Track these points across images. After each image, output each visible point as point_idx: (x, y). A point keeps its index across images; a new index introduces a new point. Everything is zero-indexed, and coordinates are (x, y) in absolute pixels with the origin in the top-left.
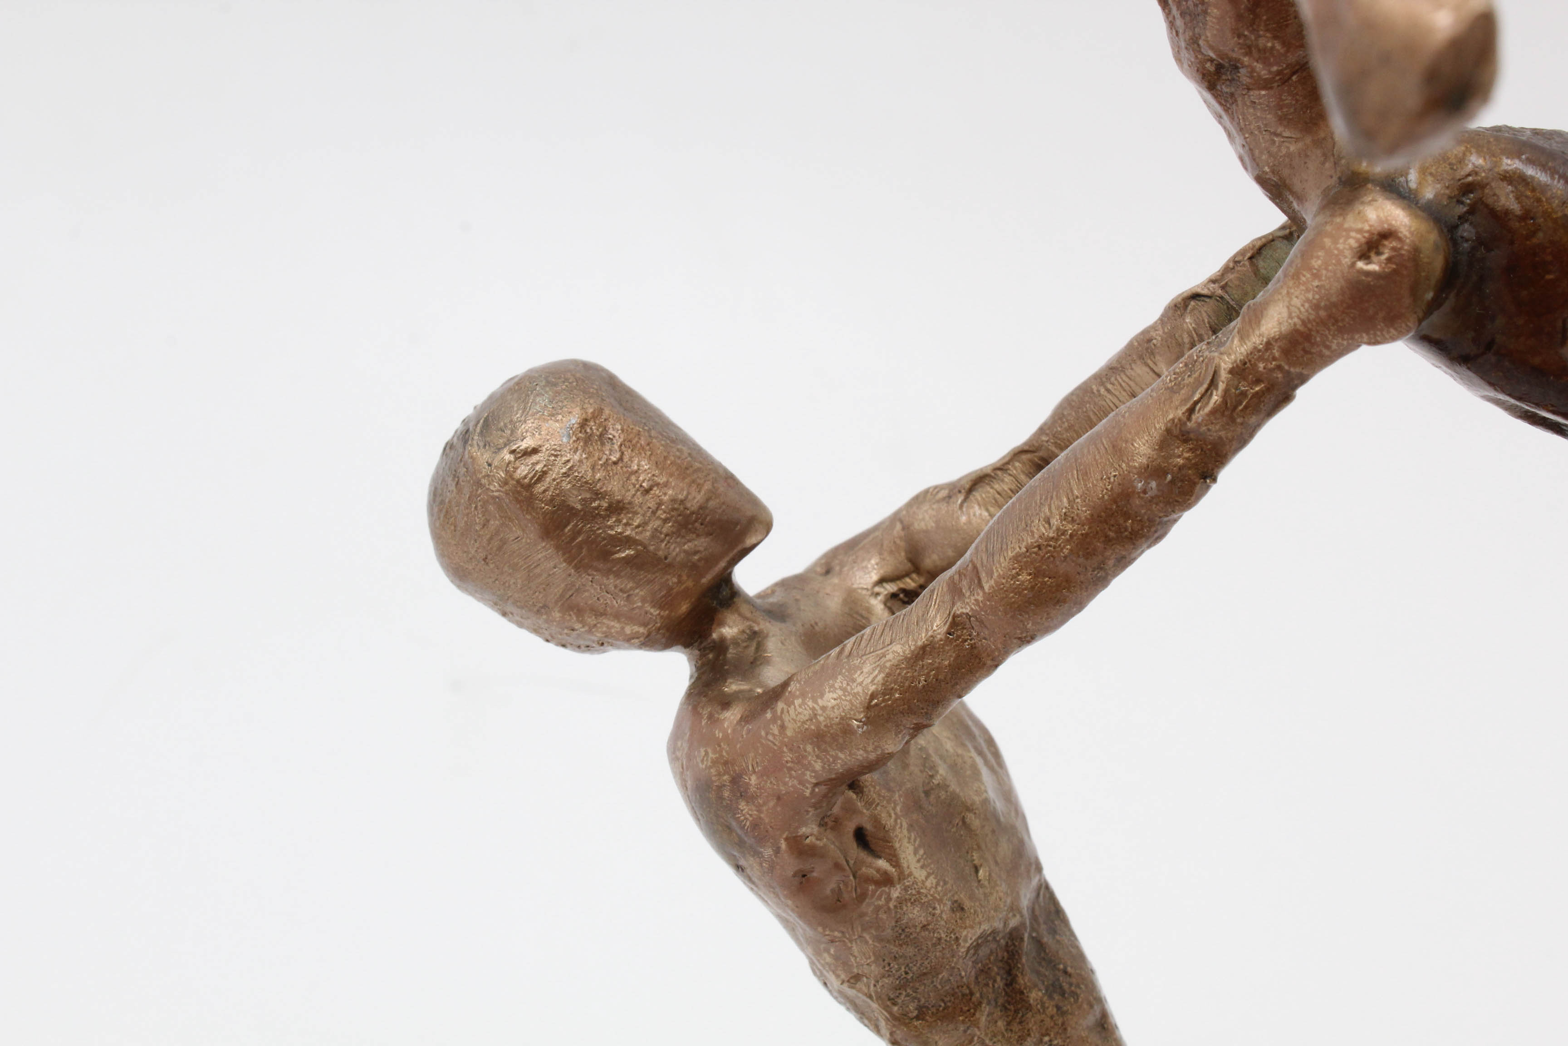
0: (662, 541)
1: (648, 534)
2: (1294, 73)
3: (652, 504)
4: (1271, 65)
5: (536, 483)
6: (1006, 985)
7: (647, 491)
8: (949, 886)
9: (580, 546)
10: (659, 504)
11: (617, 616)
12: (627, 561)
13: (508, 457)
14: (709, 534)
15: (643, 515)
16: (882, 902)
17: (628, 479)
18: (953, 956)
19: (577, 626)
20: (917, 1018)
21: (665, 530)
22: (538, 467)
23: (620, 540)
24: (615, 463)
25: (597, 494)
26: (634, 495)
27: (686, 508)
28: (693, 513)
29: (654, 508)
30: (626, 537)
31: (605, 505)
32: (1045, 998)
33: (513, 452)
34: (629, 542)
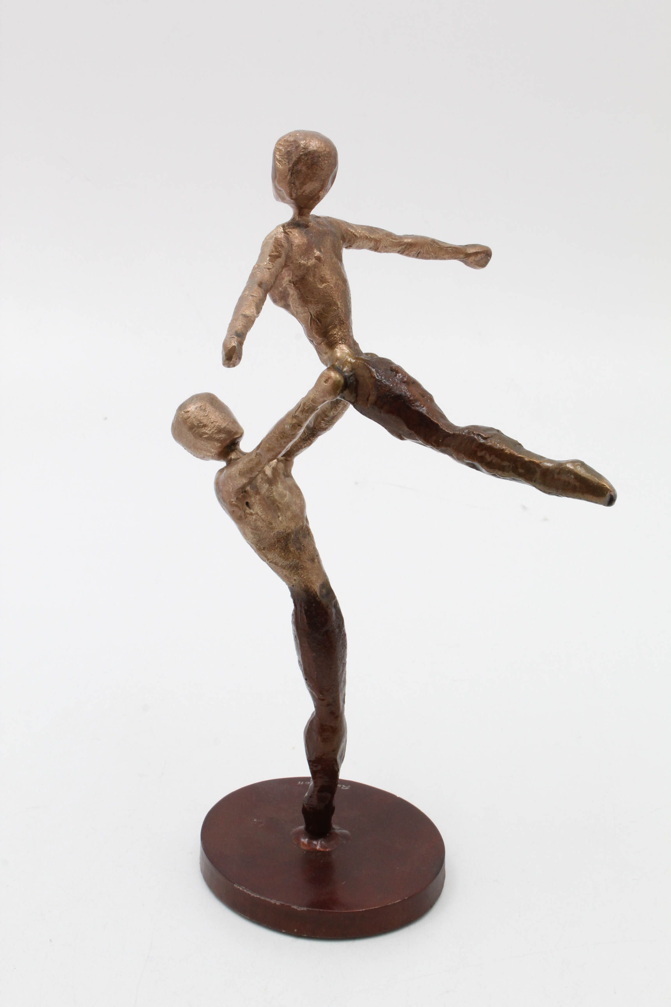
0: (214, 434)
1: (211, 432)
2: (322, 342)
3: (213, 426)
4: (316, 340)
5: (188, 418)
6: (285, 545)
7: (212, 423)
8: (269, 519)
9: (196, 434)
10: (214, 426)
11: (205, 450)
12: (206, 438)
13: (183, 412)
14: (225, 434)
15: (211, 428)
16: (251, 519)
17: (208, 420)
18: (269, 535)
19: (197, 452)
20: (263, 550)
21: (215, 432)
22: (189, 415)
23: (204, 433)
24: (206, 416)
25: (201, 422)
26: (209, 423)
27: (220, 428)
28: (222, 429)
29: (213, 427)
30: (206, 433)
31: (202, 425)
32: (295, 550)
33: (184, 411)
34: (206, 434)
